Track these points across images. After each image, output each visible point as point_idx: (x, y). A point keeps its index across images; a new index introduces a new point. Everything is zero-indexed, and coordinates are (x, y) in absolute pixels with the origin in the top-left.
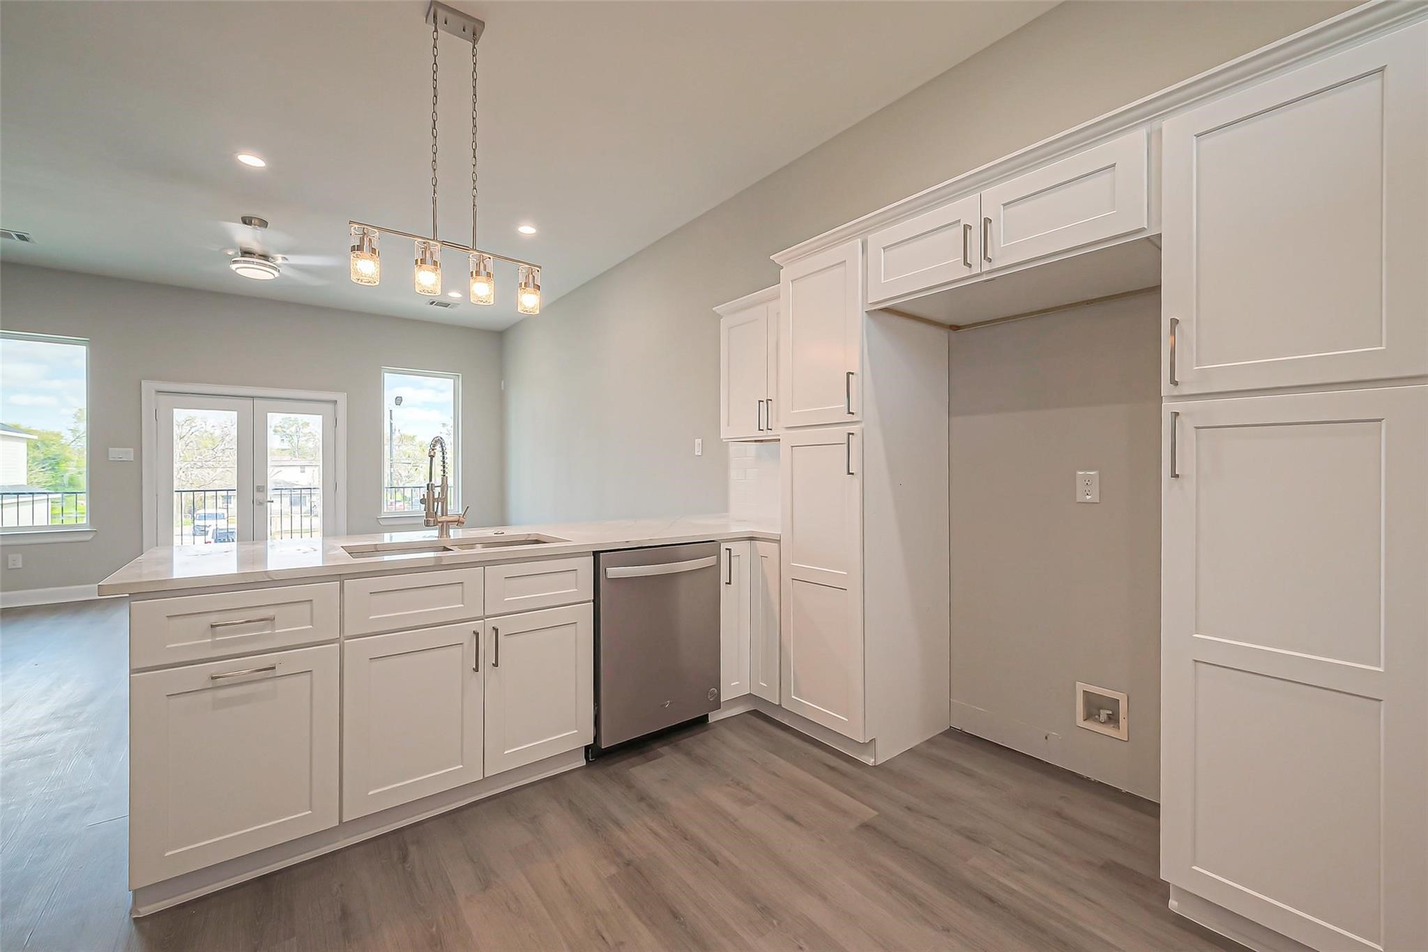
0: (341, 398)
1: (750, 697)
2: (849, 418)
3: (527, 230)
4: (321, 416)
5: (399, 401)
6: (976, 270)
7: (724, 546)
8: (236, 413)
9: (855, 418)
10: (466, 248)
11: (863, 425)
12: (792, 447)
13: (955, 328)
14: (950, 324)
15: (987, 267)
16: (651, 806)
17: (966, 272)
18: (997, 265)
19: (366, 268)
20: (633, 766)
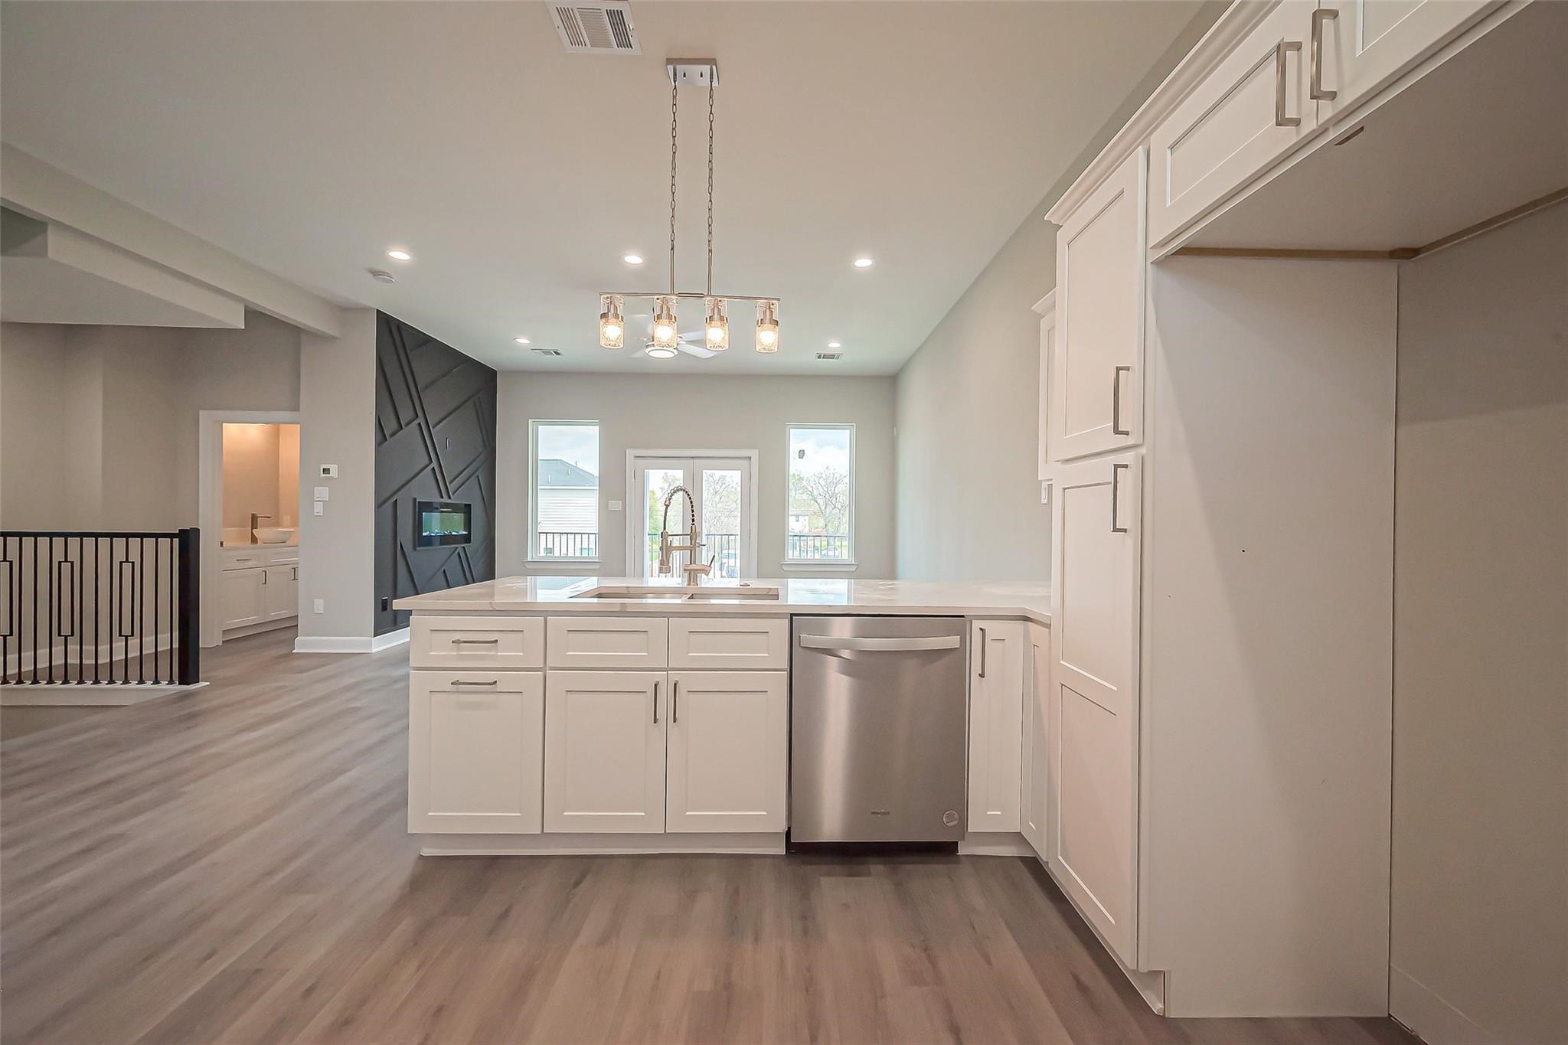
0: (754, 454)
1: (1019, 838)
2: (1122, 441)
3: (863, 262)
4: (740, 472)
5: (802, 454)
6: (1309, 126)
7: (977, 625)
8: (682, 471)
9: (1130, 441)
10: (700, 296)
11: (1143, 451)
12: (1065, 489)
13: (1406, 253)
14: (1389, 249)
15: (1328, 110)
16: (805, 932)
17: (1289, 137)
18: (1347, 99)
19: (613, 332)
20: (829, 874)
